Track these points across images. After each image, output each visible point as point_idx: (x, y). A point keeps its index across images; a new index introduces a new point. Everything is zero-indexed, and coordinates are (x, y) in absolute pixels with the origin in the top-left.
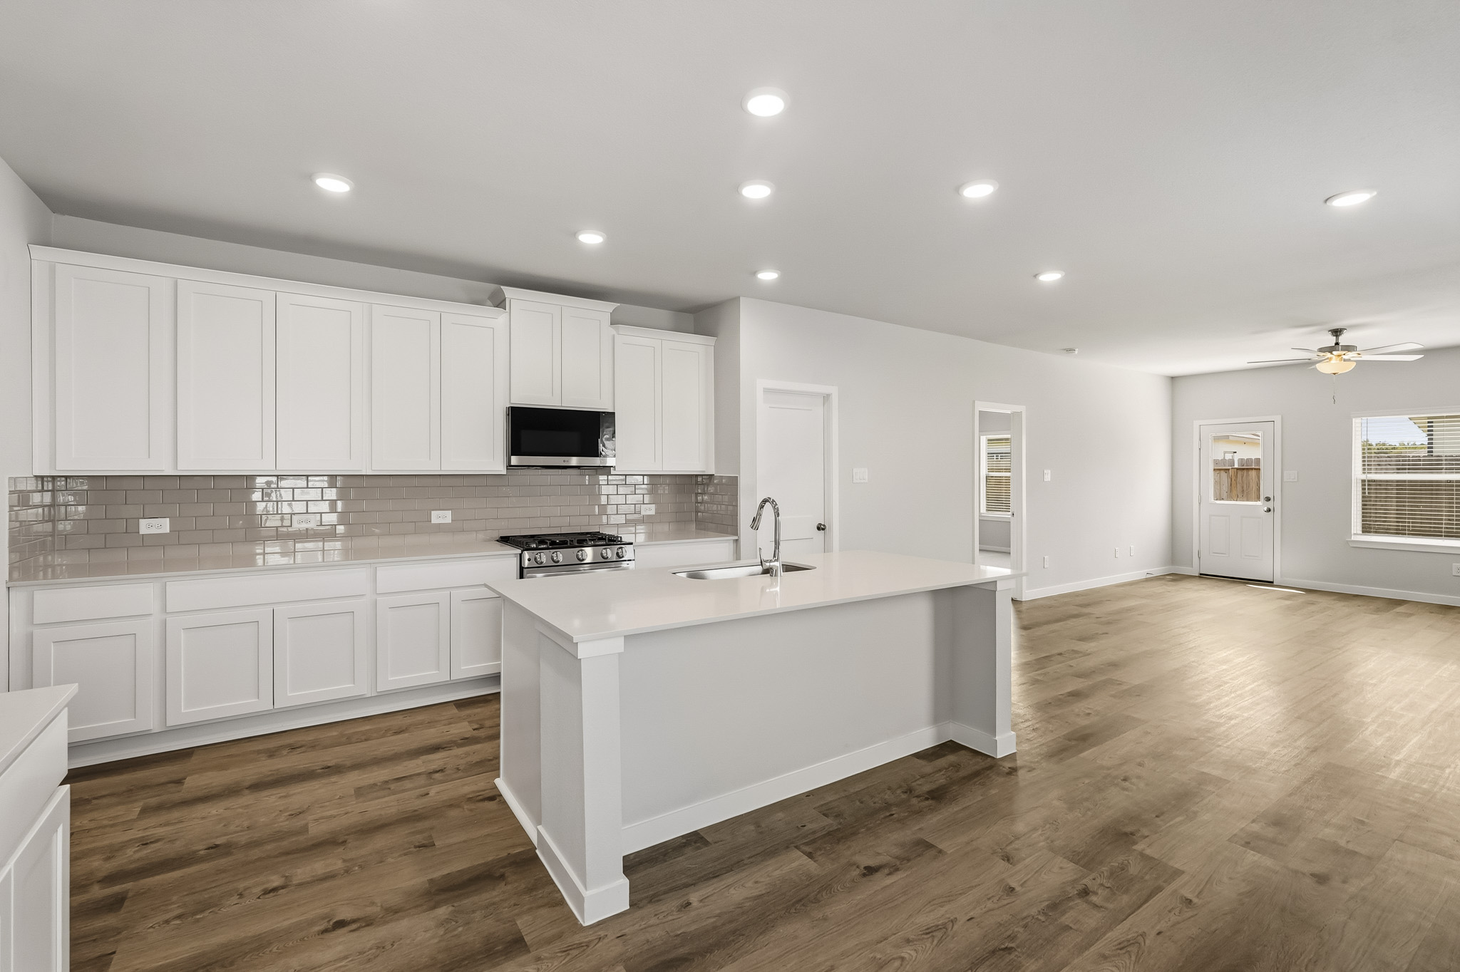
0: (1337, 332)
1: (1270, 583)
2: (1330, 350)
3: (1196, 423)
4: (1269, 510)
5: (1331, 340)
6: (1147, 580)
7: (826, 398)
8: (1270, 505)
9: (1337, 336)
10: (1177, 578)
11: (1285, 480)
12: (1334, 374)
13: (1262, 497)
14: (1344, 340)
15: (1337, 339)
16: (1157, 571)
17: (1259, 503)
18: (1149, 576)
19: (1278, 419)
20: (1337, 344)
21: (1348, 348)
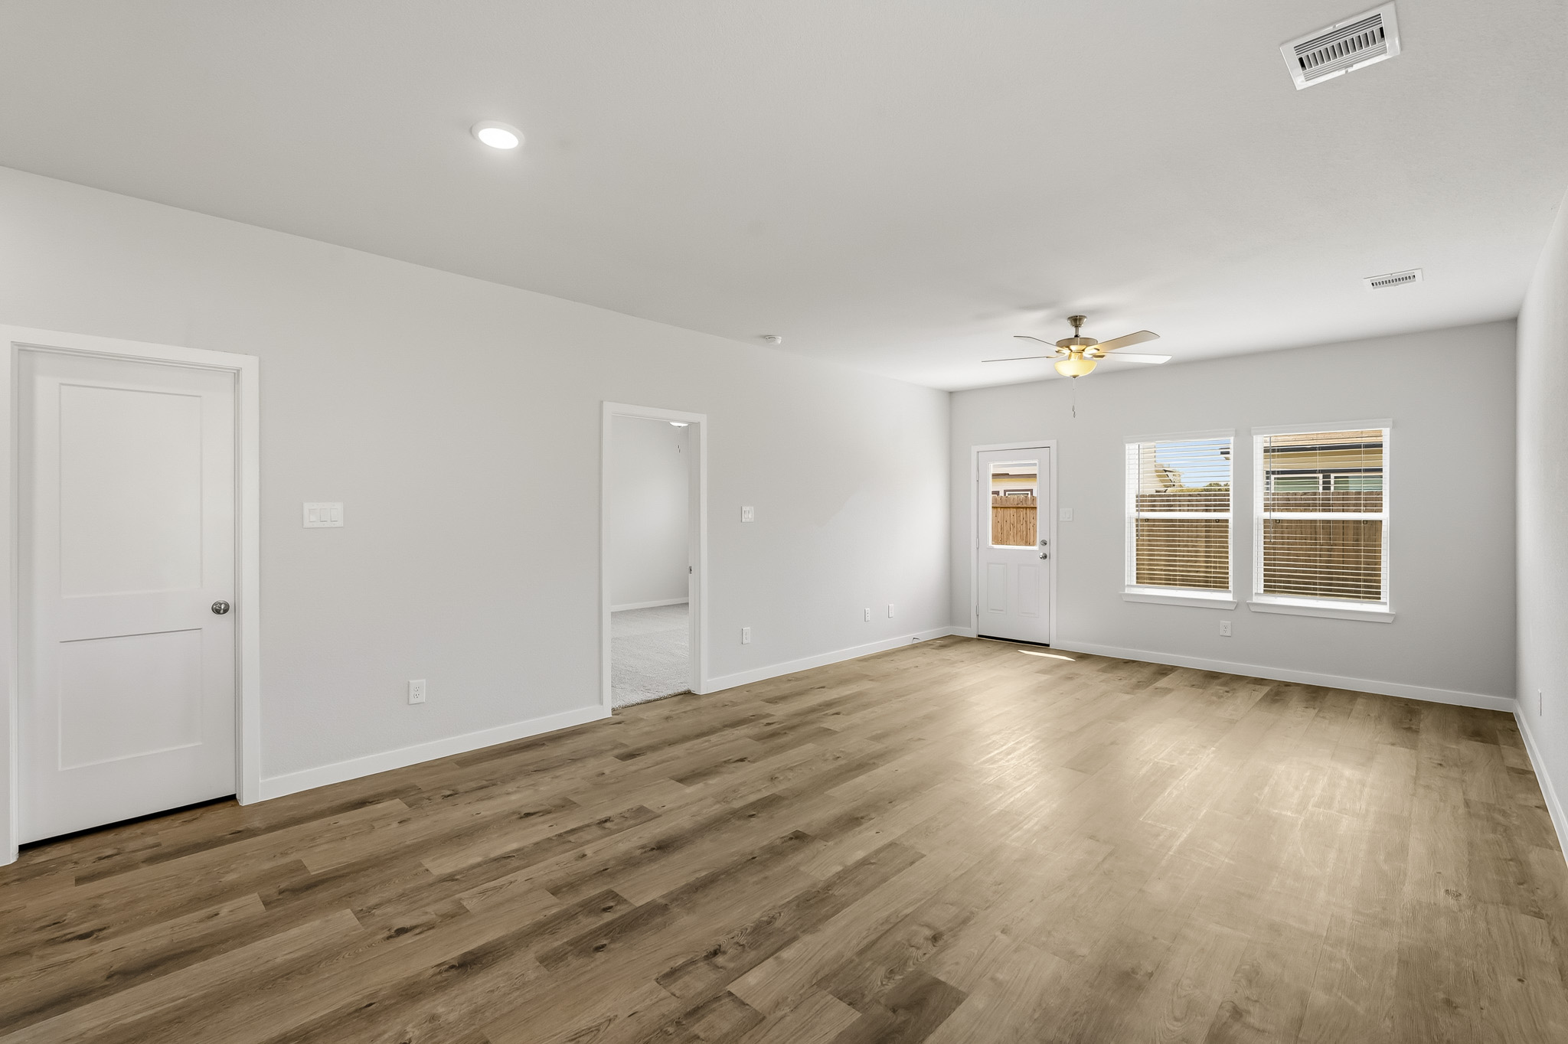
0: (1076, 321)
1: (1044, 646)
2: (1066, 343)
3: (975, 449)
4: (1045, 557)
5: (1070, 332)
6: (914, 647)
7: (237, 374)
8: (1046, 550)
9: (1077, 327)
10: (953, 641)
11: (1061, 519)
12: (1075, 377)
13: (1038, 541)
14: (1083, 332)
15: (1077, 331)
16: (926, 634)
17: (1035, 548)
18: (916, 641)
19: (1052, 443)
20: (1076, 336)
21: (1087, 342)
